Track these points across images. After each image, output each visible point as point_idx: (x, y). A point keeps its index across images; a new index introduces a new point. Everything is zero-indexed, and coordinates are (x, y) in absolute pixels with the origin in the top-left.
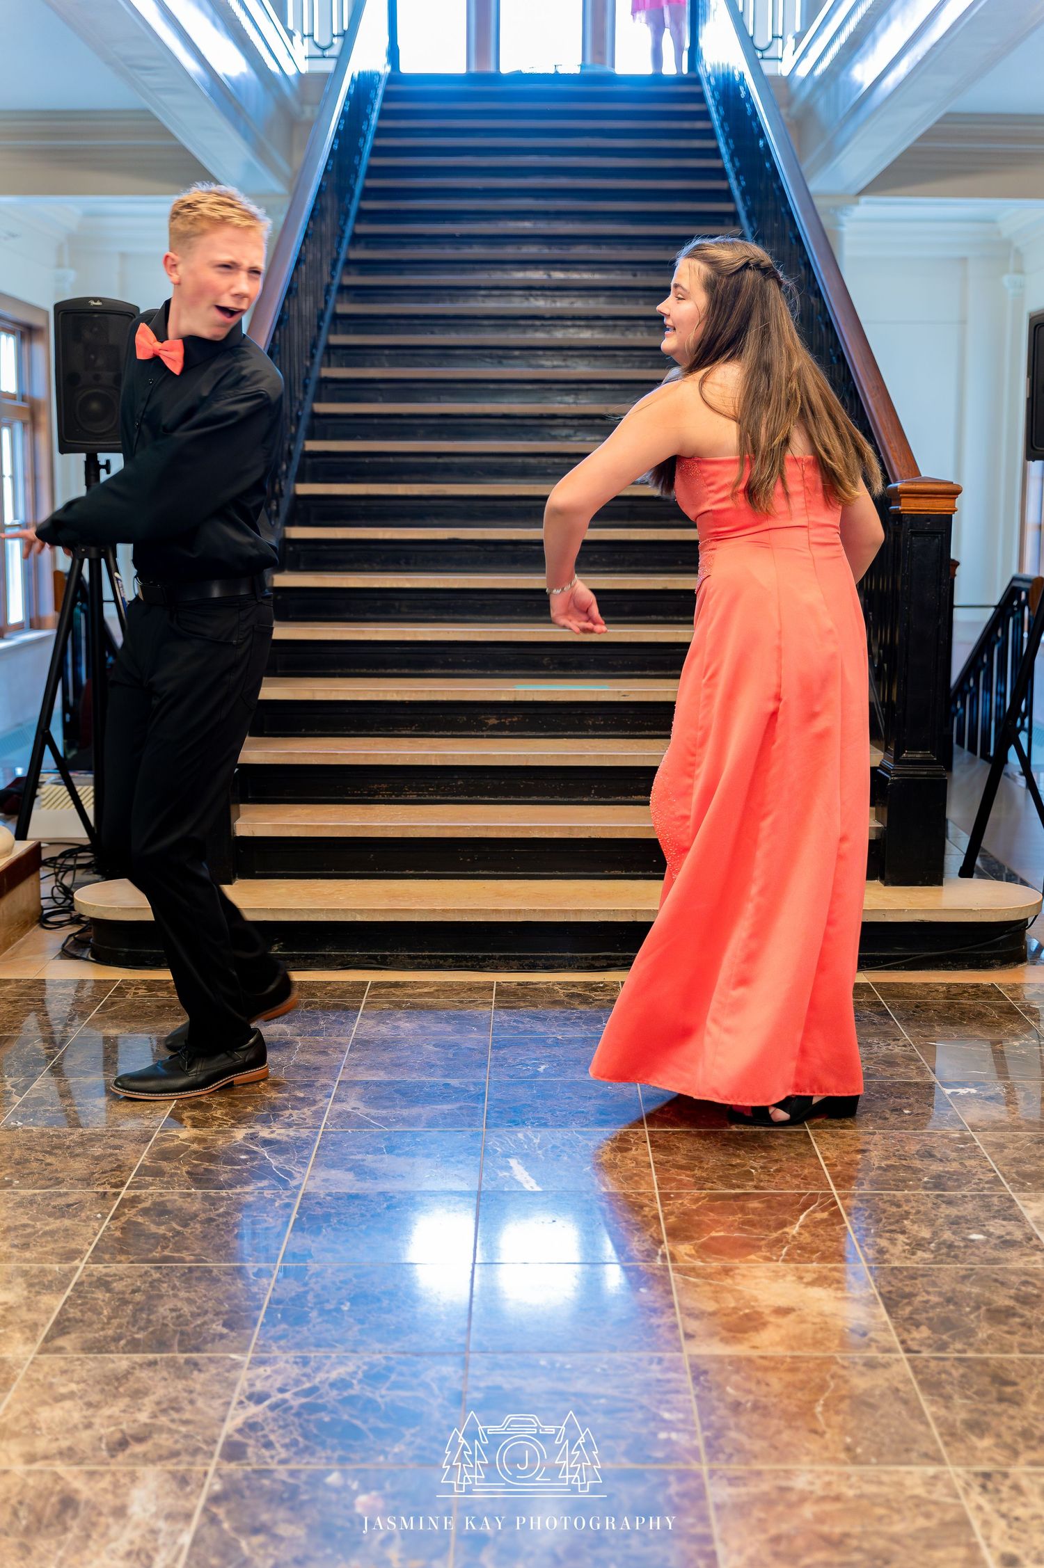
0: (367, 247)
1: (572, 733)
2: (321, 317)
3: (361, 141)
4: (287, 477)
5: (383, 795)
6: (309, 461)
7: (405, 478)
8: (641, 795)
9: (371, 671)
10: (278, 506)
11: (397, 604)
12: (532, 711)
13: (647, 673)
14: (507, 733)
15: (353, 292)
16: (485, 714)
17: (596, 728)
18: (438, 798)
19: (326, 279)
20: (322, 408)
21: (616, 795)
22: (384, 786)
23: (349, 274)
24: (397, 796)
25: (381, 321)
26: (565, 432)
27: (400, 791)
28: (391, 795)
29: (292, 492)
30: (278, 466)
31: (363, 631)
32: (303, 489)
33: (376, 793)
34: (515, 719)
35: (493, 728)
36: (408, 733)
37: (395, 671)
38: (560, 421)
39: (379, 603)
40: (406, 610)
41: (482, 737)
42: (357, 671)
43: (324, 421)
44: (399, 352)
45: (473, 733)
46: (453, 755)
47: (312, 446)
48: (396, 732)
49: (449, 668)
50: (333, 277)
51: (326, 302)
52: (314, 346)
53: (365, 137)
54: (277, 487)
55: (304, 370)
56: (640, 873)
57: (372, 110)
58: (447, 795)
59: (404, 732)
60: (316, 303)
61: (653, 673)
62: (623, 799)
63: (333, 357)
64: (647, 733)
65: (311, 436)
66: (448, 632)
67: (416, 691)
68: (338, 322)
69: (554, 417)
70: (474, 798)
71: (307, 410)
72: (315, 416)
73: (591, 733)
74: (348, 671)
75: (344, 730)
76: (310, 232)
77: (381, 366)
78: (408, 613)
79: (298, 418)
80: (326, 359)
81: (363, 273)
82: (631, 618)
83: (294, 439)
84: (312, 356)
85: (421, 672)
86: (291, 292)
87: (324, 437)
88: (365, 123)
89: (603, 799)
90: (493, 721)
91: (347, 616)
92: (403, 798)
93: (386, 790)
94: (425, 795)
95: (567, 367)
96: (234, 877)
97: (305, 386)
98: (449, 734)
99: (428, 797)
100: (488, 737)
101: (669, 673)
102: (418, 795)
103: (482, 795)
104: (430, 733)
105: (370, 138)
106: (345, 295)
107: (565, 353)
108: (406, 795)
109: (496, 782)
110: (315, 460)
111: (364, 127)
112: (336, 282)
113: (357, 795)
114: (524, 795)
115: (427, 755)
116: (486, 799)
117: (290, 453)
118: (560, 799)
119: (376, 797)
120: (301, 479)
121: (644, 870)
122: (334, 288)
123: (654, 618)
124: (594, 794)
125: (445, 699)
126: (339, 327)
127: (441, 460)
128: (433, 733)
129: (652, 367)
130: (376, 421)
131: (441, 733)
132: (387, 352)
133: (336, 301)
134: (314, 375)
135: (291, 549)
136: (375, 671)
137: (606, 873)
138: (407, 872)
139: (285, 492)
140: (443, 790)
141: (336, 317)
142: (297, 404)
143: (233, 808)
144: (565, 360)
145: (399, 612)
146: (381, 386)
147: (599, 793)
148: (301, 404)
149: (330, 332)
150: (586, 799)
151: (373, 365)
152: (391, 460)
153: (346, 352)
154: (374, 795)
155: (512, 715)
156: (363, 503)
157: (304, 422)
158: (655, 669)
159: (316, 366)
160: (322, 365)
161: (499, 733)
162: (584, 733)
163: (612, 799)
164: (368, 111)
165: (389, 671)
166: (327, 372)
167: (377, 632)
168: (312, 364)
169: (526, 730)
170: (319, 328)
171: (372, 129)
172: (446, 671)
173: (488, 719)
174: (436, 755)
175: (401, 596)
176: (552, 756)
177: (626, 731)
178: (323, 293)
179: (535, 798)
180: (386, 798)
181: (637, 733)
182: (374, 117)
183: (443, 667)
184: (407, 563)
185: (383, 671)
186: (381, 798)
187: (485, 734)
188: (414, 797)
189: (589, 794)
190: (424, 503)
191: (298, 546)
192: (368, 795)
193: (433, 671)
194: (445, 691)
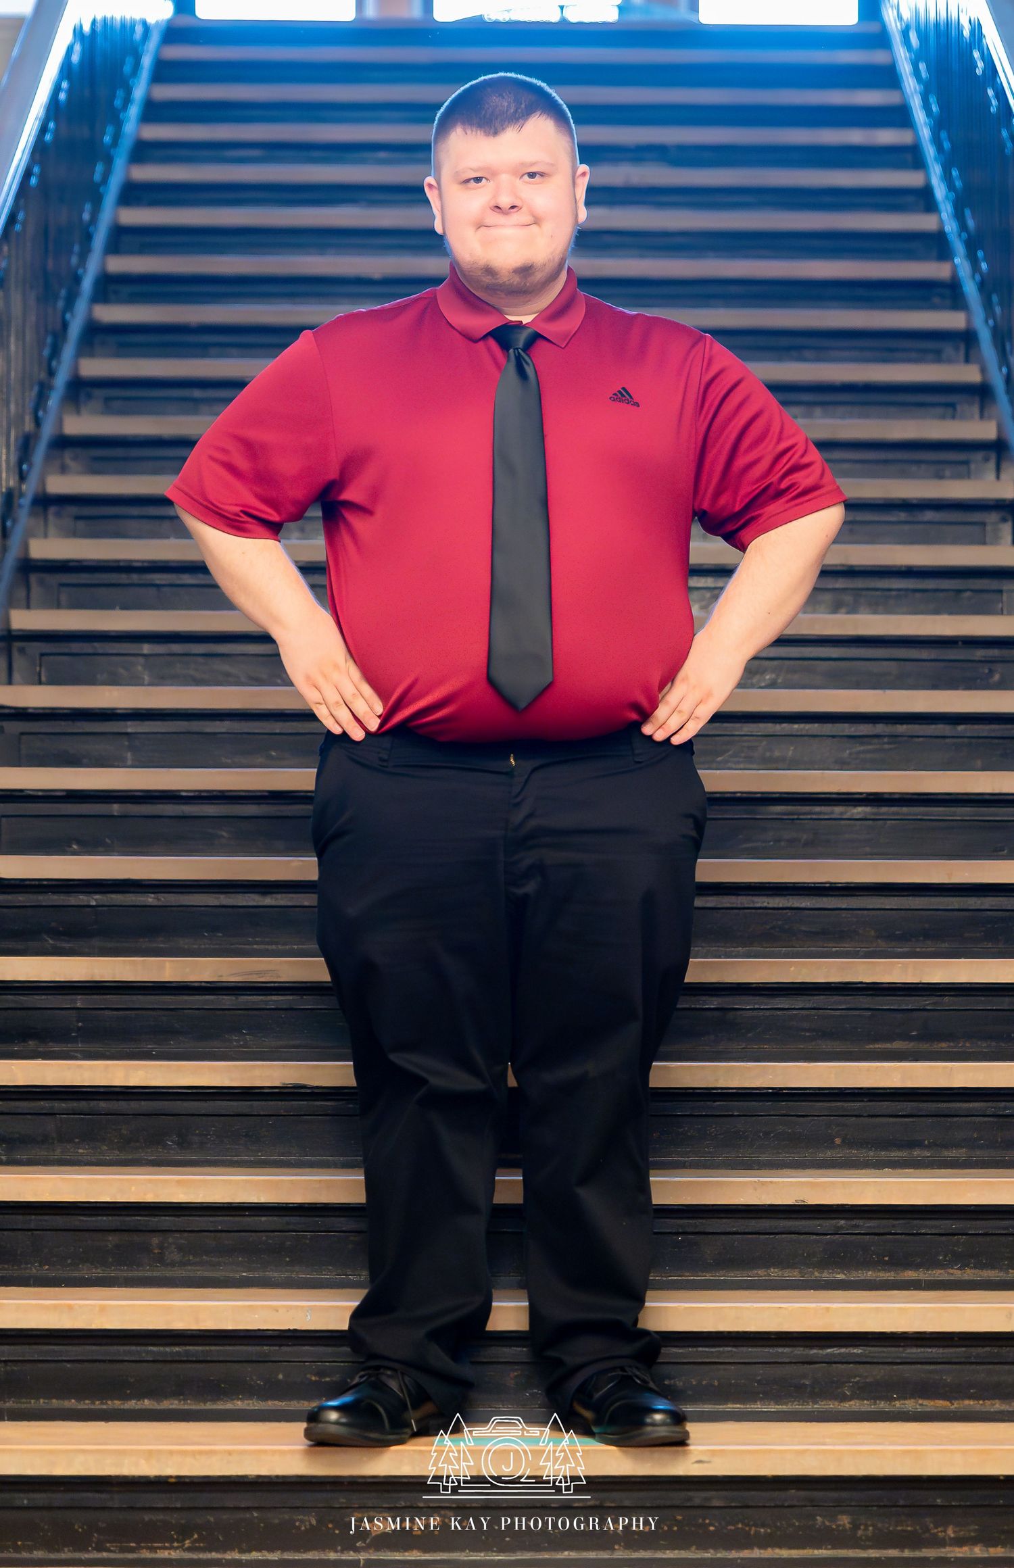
0: (109, 408)
3: (99, 168)
7: (183, 943)
11: (155, 1240)
13: (758, 1407)
14: (414, 1556)
16: (360, 1508)
17: (631, 1542)
25: (135, 578)
35: (382, 1542)
36: (174, 1554)
37: (147, 1403)
39: (112, 1239)
40: (177, 1257)
44: (176, 648)
49: (280, 1398)
53: (109, 161)
57: (127, 101)
61: (773, 1408)
63: (19, 662)
66: (276, 1310)
67: (194, 1453)
68: (33, 578)
74: (32, 1404)
77: (135, 681)
78: (182, 1264)
81: (96, 468)
82: (720, 1276)
85: (209, 1406)
88: (110, 130)
101: (809, 1407)
104: (228, 1556)
105: (120, 163)
106: (51, 517)
111: (107, 139)
112: (31, 487)
122: (26, 501)
123: (775, 1273)
125: (264, 1471)
126: (36, 593)
127: (268, 901)
128: (236, 1556)
129: (773, 685)
130: (116, 809)
132: (146, 648)
133: (31, 533)
136: (98, 1405)
141: (28, 568)
145: (160, 1259)
146: (131, 727)
149: (11, 603)
151: (114, 681)
152: (150, 899)
153: (49, 648)
155: (429, 1512)
158: (778, 1399)
161: (397, 1556)
164: (118, 103)
165: (132, 1404)
167: (103, 1309)
171: (126, 144)
172: (271, 1405)
175: (167, 1221)
181: (732, 1556)
182: (134, 111)
183: (264, 1395)
184: (183, 1144)
185: (117, 1404)
187: (361, 1557)
190: (227, 1001)
193: (239, 1404)
194: (265, 1452)
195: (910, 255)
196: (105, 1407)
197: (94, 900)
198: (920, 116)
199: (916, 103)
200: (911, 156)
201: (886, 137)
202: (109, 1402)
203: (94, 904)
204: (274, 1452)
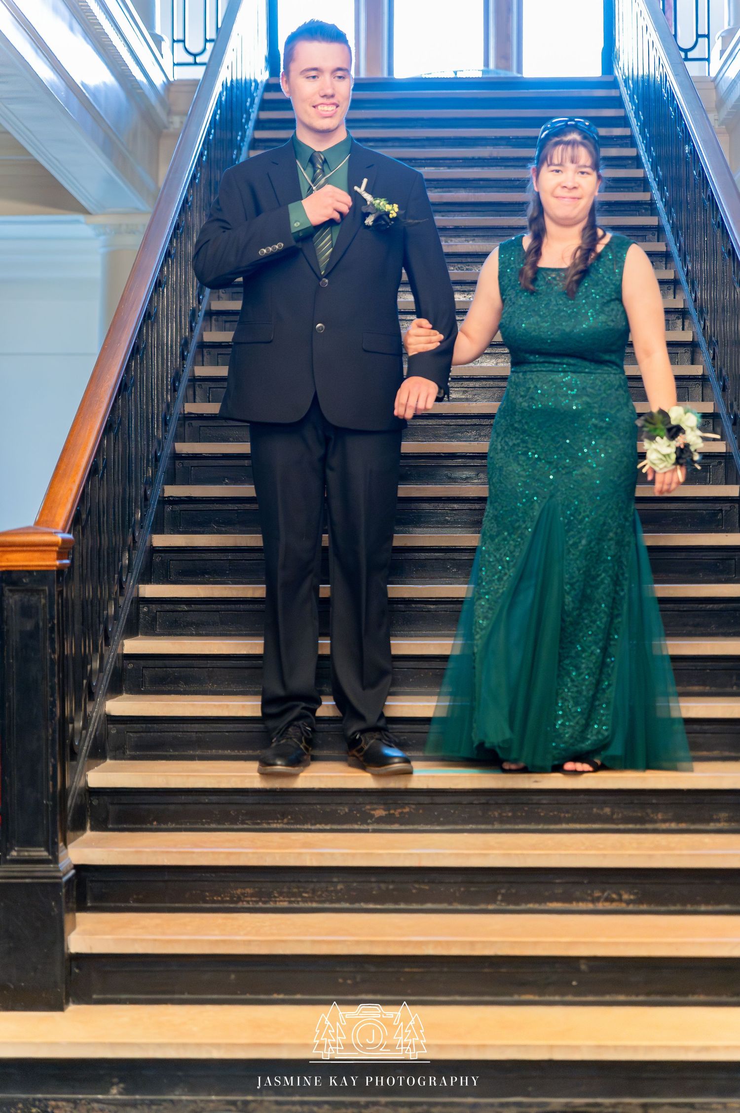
1: (474, 827)
2: (185, 344)
3: (235, 151)
4: (142, 527)
5: (248, 902)
6: (169, 508)
8: (557, 900)
9: (236, 753)
10: (130, 559)
12: (426, 800)
14: (396, 827)
15: (224, 318)
16: (371, 803)
17: (502, 820)
18: (314, 905)
19: (193, 303)
20: (183, 448)
21: (528, 902)
22: (249, 891)
23: (219, 298)
24: (264, 902)
26: (466, 473)
27: (269, 897)
28: (257, 902)
29: (148, 544)
30: (131, 515)
31: (228, 706)
32: (160, 540)
33: (239, 900)
34: (407, 810)
35: (380, 820)
36: (279, 826)
38: (459, 461)
41: (367, 831)
42: (220, 752)
43: (186, 462)
45: (356, 827)
46: (332, 854)
47: (172, 491)
48: (265, 826)
50: (200, 302)
51: (192, 330)
52: (177, 378)
53: (239, 148)
54: (130, 539)
55: (165, 406)
56: (557, 998)
57: (248, 119)
58: (324, 902)
59: (274, 826)
60: (179, 329)
62: (536, 906)
63: (198, 391)
64: (564, 826)
65: (172, 480)
68: (205, 351)
69: (453, 456)
70: (357, 906)
71: (167, 451)
72: (177, 457)
73: (497, 826)
74: (209, 753)
75: (203, 824)
76: (173, 252)
79: (157, 459)
80: (191, 392)
83: (150, 483)
84: (175, 390)
86: (149, 317)
87: (186, 482)
88: (240, 133)
89: (511, 907)
90: (380, 812)
91: (209, 687)
92: (271, 905)
93: (252, 895)
94: (298, 902)
95: (467, 400)
96: (67, 1003)
97: (166, 423)
98: (328, 827)
99: (302, 905)
100: (375, 831)
102: (290, 902)
103: (367, 901)
104: (306, 827)
105: (245, 149)
106: (213, 321)
107: (466, 384)
108: (276, 902)
109: (383, 886)
110: (177, 508)
111: (239, 138)
112: (203, 307)
113: (214, 902)
114: (417, 902)
115: (300, 854)
116: (371, 906)
117: (146, 498)
118: (460, 907)
119: (240, 905)
120: (158, 529)
121: (563, 994)
122: (201, 314)
124: (502, 901)
126: (207, 358)
128: (309, 827)
131: (318, 826)
133: (204, 329)
134: (176, 412)
135: (145, 609)
136: (241, 753)
137: (516, 998)
138: (275, 996)
139: (140, 543)
140: (320, 896)
141: (202, 346)
142: (156, 443)
143: (68, 918)
144: (464, 392)
147: (507, 899)
148: (159, 442)
149: (195, 363)
150: (491, 907)
153: (212, 385)
154: (236, 902)
155: (404, 805)
156: (230, 556)
157: (164, 463)
159: (179, 402)
160: (186, 400)
161: (388, 827)
162: (489, 827)
163: (523, 907)
164: (243, 120)
166: (190, 408)
168: (174, 399)
169: (419, 824)
170: (183, 358)
171: (247, 140)
173: (374, 809)
174: (313, 854)
176: (451, 854)
177: (538, 823)
178: (188, 320)
179: (429, 906)
180: (251, 905)
181: (552, 827)
182: (251, 124)
183: (321, 747)
186: (245, 905)
187: (370, 827)
188: (285, 904)
189: (494, 901)
191: (154, 607)
192: (231, 902)
194: (323, 776)
195: (630, 189)
196: (244, 754)
197: (235, 507)
198: (633, 121)
199: (632, 115)
200: (630, 141)
201: (617, 132)
202: (247, 752)
203: (236, 508)
204: (327, 776)
